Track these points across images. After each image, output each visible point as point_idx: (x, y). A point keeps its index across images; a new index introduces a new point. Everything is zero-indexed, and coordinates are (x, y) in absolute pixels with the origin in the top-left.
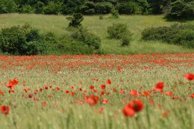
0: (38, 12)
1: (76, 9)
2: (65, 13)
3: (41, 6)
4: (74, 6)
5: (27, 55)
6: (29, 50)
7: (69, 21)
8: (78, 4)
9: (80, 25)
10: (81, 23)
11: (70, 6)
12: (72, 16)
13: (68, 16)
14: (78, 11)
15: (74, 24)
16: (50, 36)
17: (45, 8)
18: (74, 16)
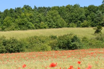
0: (78, 26)
1: (98, 23)
2: (93, 26)
3: (80, 23)
4: (97, 22)
5: (72, 49)
6: (73, 47)
7: (95, 30)
8: (100, 21)
9: (101, 32)
10: (101, 31)
11: (95, 22)
12: (96, 28)
13: (94, 28)
14: (100, 25)
15: (97, 31)
16: (85, 39)
17: (82, 24)
18: (97, 27)
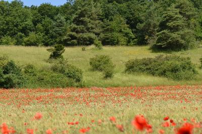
0: (18, 43)
1: (58, 40)
2: (46, 45)
3: (21, 37)
4: (56, 37)
5: (4, 88)
6: (6, 83)
7: (50, 53)
8: (60, 35)
9: (62, 57)
10: (63, 54)
11: (52, 37)
12: (53, 48)
13: (49, 48)
14: (60, 42)
15: (55, 55)
16: (29, 69)
17: (26, 39)
18: (55, 47)
